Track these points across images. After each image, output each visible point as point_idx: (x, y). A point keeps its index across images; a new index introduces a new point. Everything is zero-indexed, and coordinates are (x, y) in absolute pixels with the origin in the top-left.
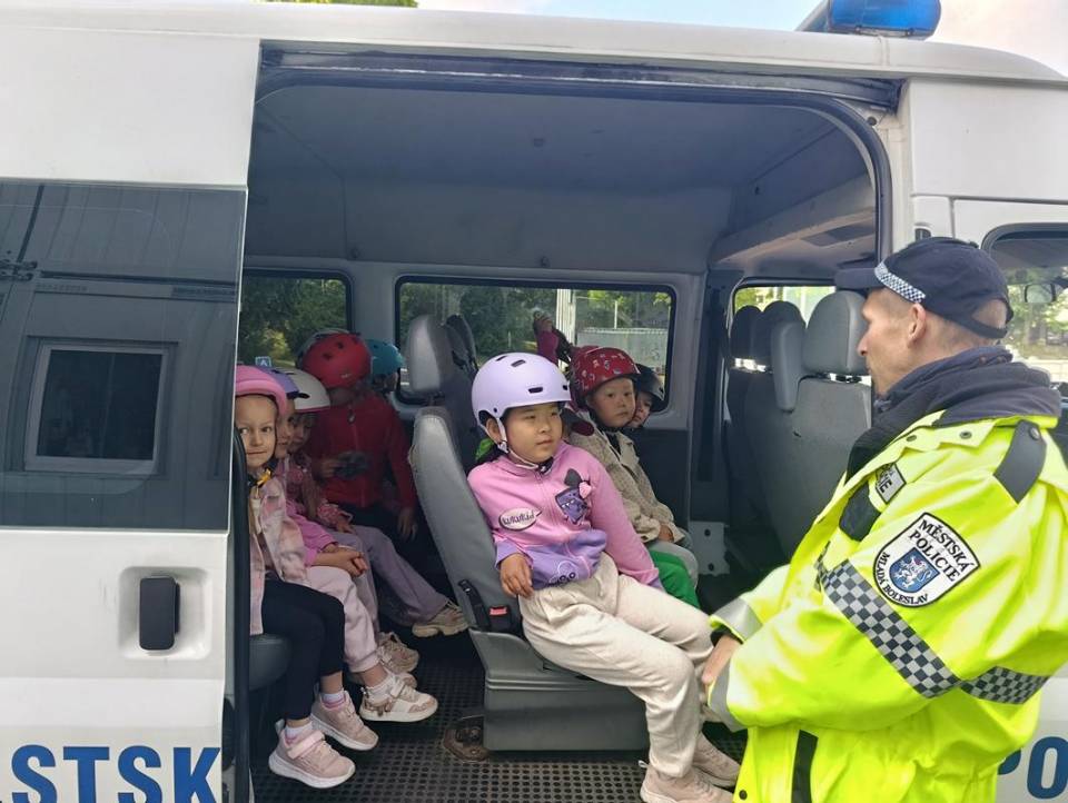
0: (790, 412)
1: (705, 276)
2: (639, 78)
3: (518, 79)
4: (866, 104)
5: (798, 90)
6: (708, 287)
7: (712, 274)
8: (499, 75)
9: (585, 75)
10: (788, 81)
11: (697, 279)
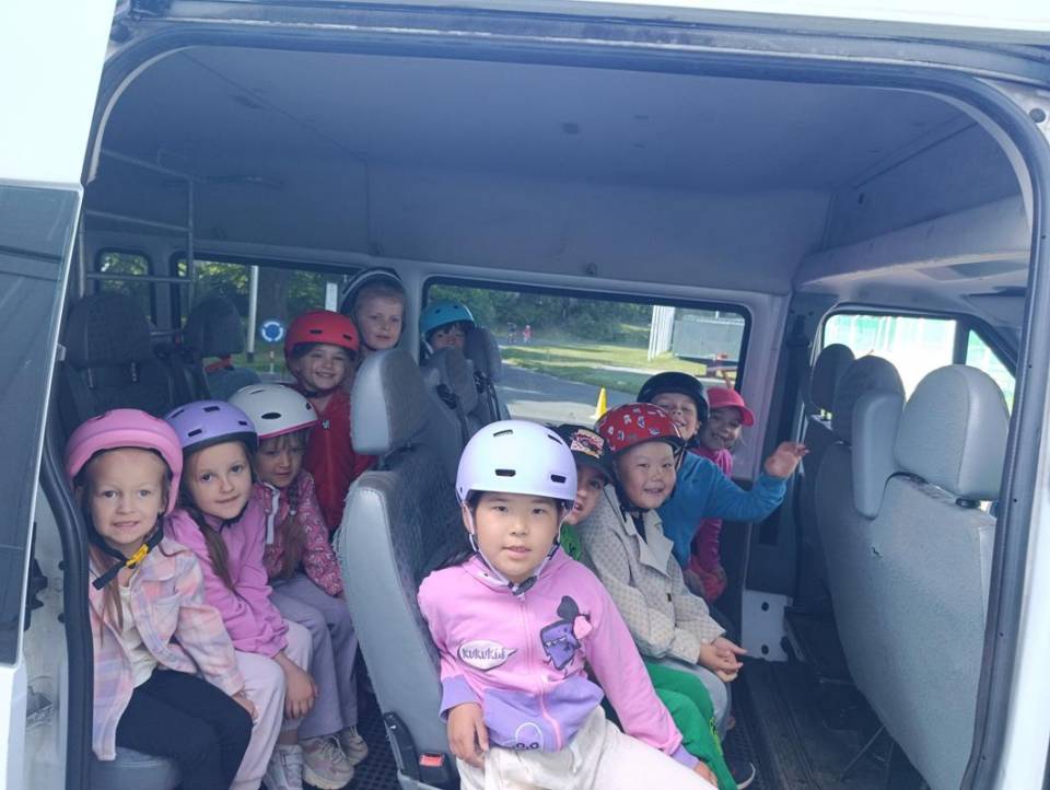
0: (871, 519)
1: (790, 296)
2: (667, 39)
3: (485, 38)
4: (1029, 87)
5: (918, 63)
6: (791, 311)
7: (797, 296)
8: (459, 33)
9: (585, 34)
10: (902, 48)
11: (779, 300)
